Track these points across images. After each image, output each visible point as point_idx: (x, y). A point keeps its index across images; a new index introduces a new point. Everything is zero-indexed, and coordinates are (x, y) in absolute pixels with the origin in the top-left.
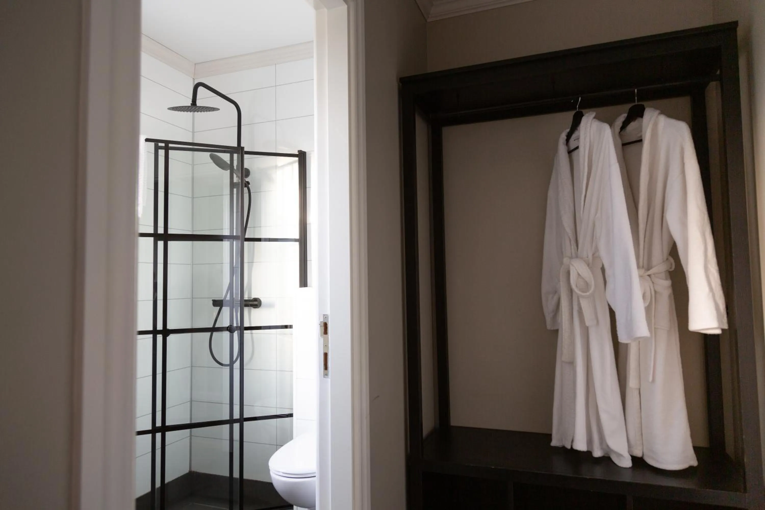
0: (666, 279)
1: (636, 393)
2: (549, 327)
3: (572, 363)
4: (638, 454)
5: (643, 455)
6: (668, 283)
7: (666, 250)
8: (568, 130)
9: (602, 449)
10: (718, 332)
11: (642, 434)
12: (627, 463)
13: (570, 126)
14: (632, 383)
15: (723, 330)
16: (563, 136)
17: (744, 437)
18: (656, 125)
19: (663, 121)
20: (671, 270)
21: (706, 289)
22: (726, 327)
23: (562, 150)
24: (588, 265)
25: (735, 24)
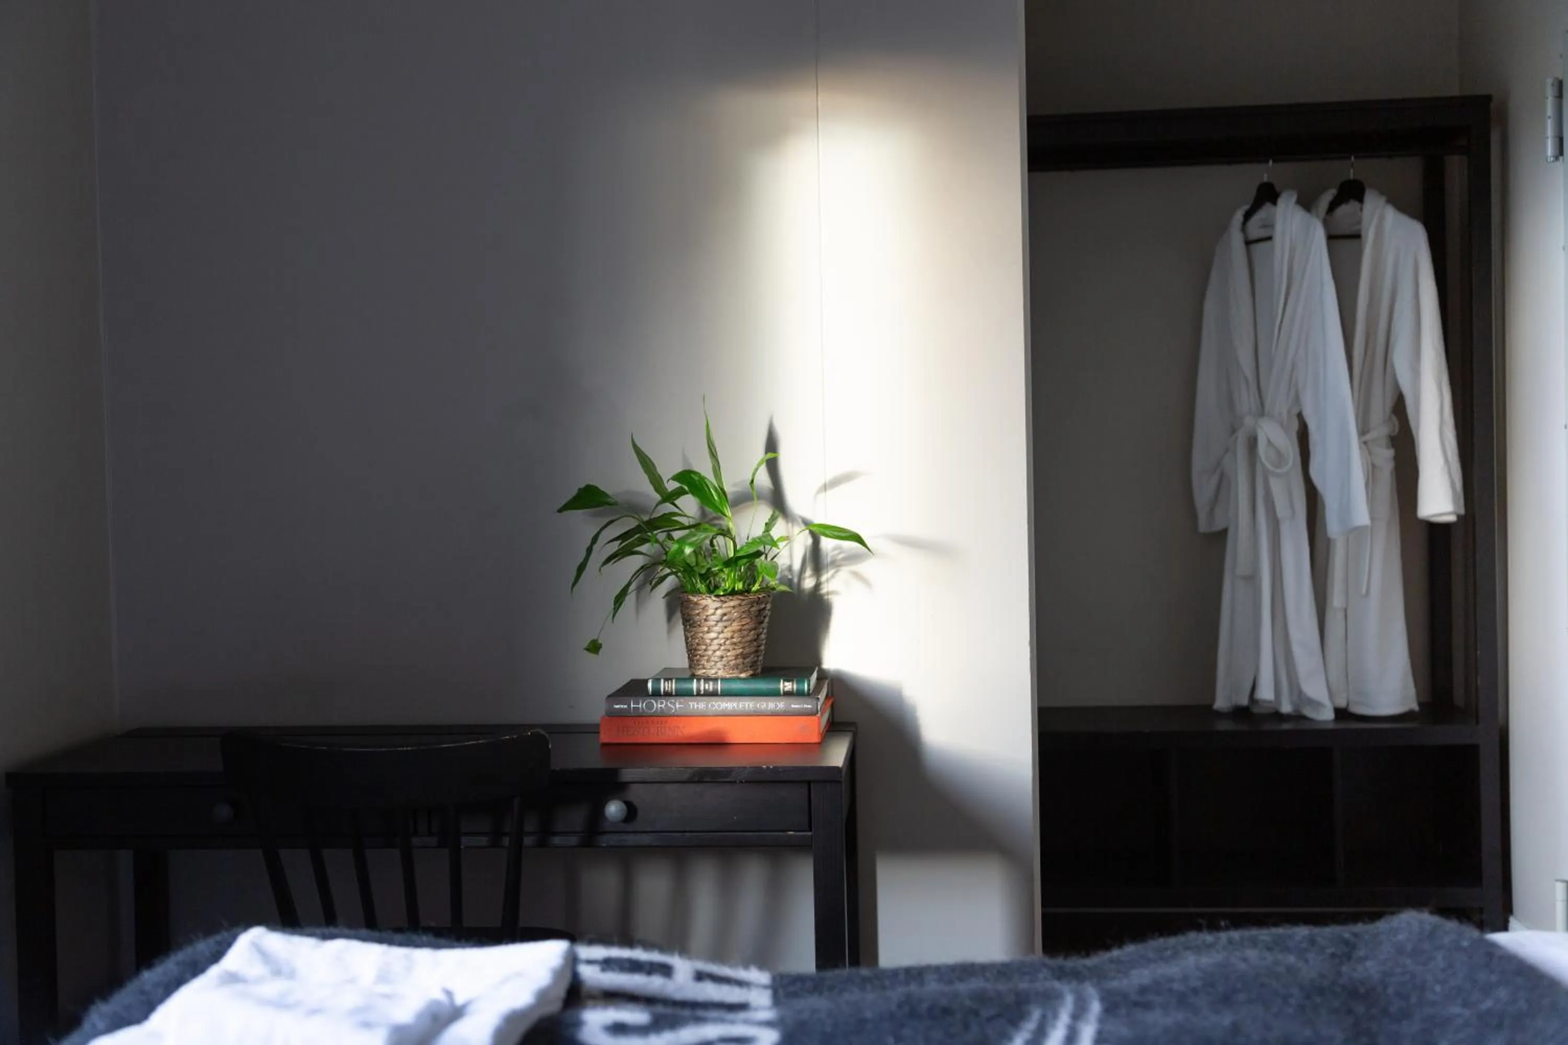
0: (1388, 448)
1: (1340, 616)
2: (1203, 527)
3: (1252, 579)
4: (1342, 703)
5: (1348, 705)
6: (1390, 453)
7: (1389, 404)
8: (1247, 207)
9: (1292, 702)
10: (1452, 518)
11: (1347, 676)
12: (1327, 715)
13: (1251, 202)
14: (1336, 600)
15: (1459, 516)
16: (1239, 216)
17: (1479, 652)
18: (1382, 218)
19: (1391, 216)
20: (1393, 434)
21: (1441, 461)
22: (1462, 511)
23: (1236, 239)
24: (1282, 425)
25: (1488, 99)
